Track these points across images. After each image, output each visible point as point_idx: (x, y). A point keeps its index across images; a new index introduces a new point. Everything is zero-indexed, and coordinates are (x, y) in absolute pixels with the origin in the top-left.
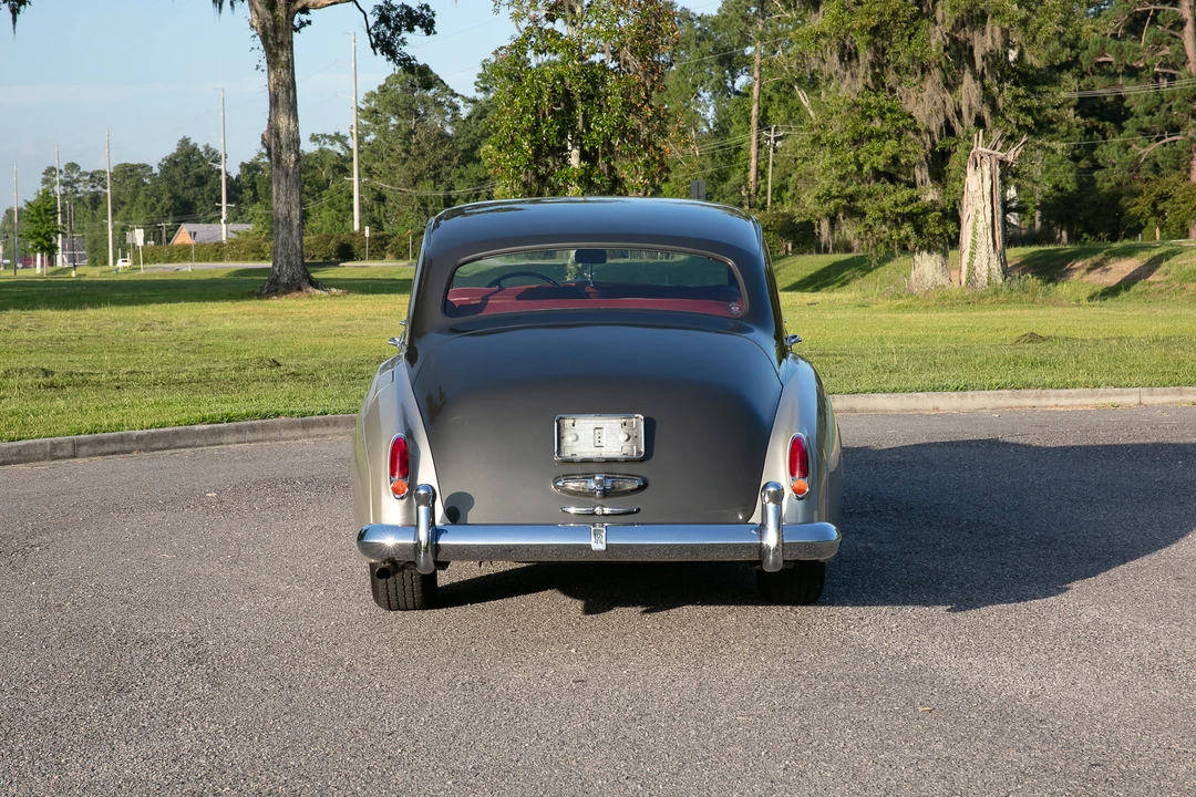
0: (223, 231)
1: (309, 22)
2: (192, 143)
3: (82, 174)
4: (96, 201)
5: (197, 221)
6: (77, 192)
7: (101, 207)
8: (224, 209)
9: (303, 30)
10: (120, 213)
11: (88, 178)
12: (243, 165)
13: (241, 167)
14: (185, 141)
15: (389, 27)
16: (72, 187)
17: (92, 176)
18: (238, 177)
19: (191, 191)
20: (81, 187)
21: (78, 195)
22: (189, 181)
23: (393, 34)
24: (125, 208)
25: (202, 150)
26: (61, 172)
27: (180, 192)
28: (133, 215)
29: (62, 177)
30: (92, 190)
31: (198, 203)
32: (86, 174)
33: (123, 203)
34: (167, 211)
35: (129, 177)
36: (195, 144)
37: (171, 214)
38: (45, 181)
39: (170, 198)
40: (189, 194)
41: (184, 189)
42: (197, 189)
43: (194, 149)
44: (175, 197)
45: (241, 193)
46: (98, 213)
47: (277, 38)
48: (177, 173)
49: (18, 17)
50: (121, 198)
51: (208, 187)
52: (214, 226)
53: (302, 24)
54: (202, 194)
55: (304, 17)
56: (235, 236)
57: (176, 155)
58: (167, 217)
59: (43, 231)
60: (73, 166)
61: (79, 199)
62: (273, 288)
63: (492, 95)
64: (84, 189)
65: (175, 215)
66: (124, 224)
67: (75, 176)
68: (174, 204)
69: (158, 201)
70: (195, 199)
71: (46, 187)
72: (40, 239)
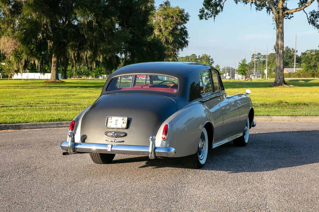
0: (294, 70)
1: (293, 17)
2: (289, 48)
4: (264, 62)
5: (289, 67)
6: (260, 60)
7: (265, 64)
8: (295, 64)
9: (291, 19)
10: (270, 65)
11: (263, 57)
12: (302, 53)
14: (287, 47)
16: (259, 59)
17: (264, 56)
18: (300, 56)
19: (288, 60)
20: (261, 59)
21: (260, 61)
22: (287, 57)
23: (315, 19)
24: (271, 64)
25: (291, 49)
26: (256, 55)
27: (285, 60)
28: (273, 66)
29: (256, 56)
30: (264, 60)
31: (290, 63)
32: (263, 56)
33: (271, 63)
35: (272, 56)
36: (290, 48)
38: (252, 58)
40: (287, 61)
41: (286, 59)
42: (289, 59)
43: (289, 49)
45: (301, 60)
46: (264, 65)
47: (279, 21)
49: (215, 17)
50: (270, 62)
51: (292, 59)
53: (291, 17)
54: (291, 61)
55: (292, 15)
56: (297, 71)
59: (243, 70)
60: (259, 54)
61: (260, 62)
62: (275, 85)
64: (262, 59)
66: (270, 68)
67: (260, 56)
70: (289, 62)
71: (253, 59)
72: (242, 72)
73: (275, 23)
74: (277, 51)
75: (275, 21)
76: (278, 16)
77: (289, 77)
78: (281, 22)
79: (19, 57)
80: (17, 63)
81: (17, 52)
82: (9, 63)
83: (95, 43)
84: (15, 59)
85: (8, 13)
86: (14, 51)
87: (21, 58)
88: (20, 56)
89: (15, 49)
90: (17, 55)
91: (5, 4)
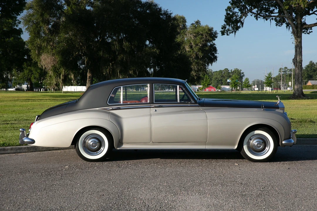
1: (312, 32)
3: (288, 70)
4: (290, 75)
5: (313, 80)
6: (286, 73)
7: (291, 77)
14: (311, 62)
17: (290, 70)
19: (312, 73)
20: (287, 72)
22: (312, 71)
25: (315, 64)
29: (283, 70)
30: (290, 73)
31: (314, 76)
32: (289, 69)
34: (306, 78)
36: (314, 62)
37: (307, 78)
38: (280, 71)
39: (307, 75)
40: (311, 74)
41: (310, 72)
42: (313, 73)
43: (313, 63)
44: (308, 74)
46: (290, 78)
47: (297, 35)
48: (309, 69)
49: (236, 33)
53: (310, 32)
54: (315, 74)
55: (311, 31)
57: (309, 65)
58: (306, 79)
59: (269, 82)
60: (286, 68)
61: (287, 75)
64: (288, 73)
65: (308, 78)
67: (286, 70)
68: (308, 76)
69: (304, 75)
70: (313, 75)
71: (280, 72)
72: (268, 84)
73: (294, 38)
74: (295, 65)
75: (293, 36)
76: (296, 30)
77: (312, 89)
78: (300, 37)
79: (57, 72)
80: (55, 77)
81: (55, 68)
82: (50, 78)
83: (125, 59)
84: (54, 74)
85: (47, 32)
86: (53, 66)
87: (59, 72)
88: (59, 71)
89: (54, 64)
90: (55, 70)
91: (45, 24)
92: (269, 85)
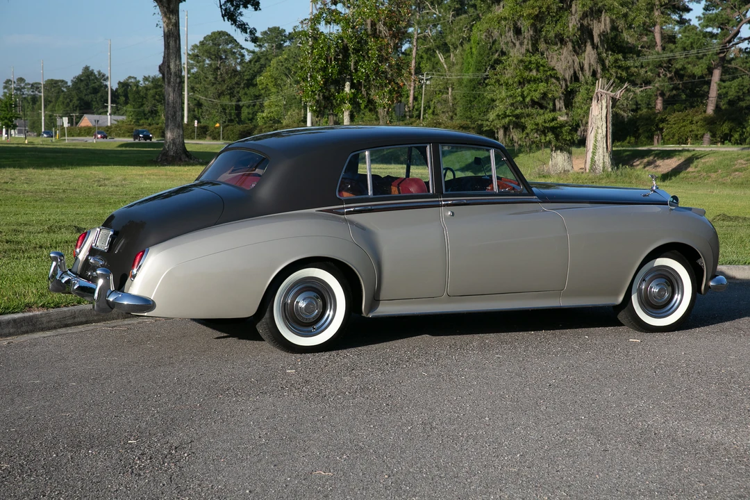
0: (108, 120)
3: (26, 84)
4: (35, 100)
5: (93, 113)
6: (23, 94)
7: (38, 103)
8: (109, 107)
10: (49, 107)
11: (30, 86)
12: (120, 83)
13: (118, 84)
14: (87, 68)
15: (233, 5)
16: (21, 91)
17: (32, 85)
18: (117, 89)
19: (90, 96)
20: (26, 92)
21: (24, 96)
22: (89, 91)
23: (235, 9)
24: (52, 104)
25: (96, 73)
26: (14, 82)
27: (83, 97)
28: (56, 108)
29: (15, 85)
30: (32, 93)
31: (94, 103)
32: (29, 84)
33: (50, 102)
34: (76, 107)
35: (54, 87)
36: (93, 70)
37: (78, 108)
38: (5, 87)
39: (78, 100)
40: (88, 98)
41: (86, 95)
42: (93, 95)
43: (92, 73)
44: (80, 99)
45: (118, 98)
46: (36, 107)
47: (170, 8)
48: (82, 86)
50: (49, 99)
51: (99, 95)
52: (103, 117)
54: (96, 98)
56: (116, 123)
57: (81, 76)
58: (76, 110)
59: (8, 116)
60: (21, 80)
61: (25, 98)
62: (164, 158)
63: (264, 49)
65: (80, 109)
66: (50, 113)
67: (23, 85)
68: (80, 103)
69: (71, 101)
70: (92, 101)
71: (6, 90)
72: (6, 121)
73: (160, 13)
75: (158, 7)
92: (10, 123)
